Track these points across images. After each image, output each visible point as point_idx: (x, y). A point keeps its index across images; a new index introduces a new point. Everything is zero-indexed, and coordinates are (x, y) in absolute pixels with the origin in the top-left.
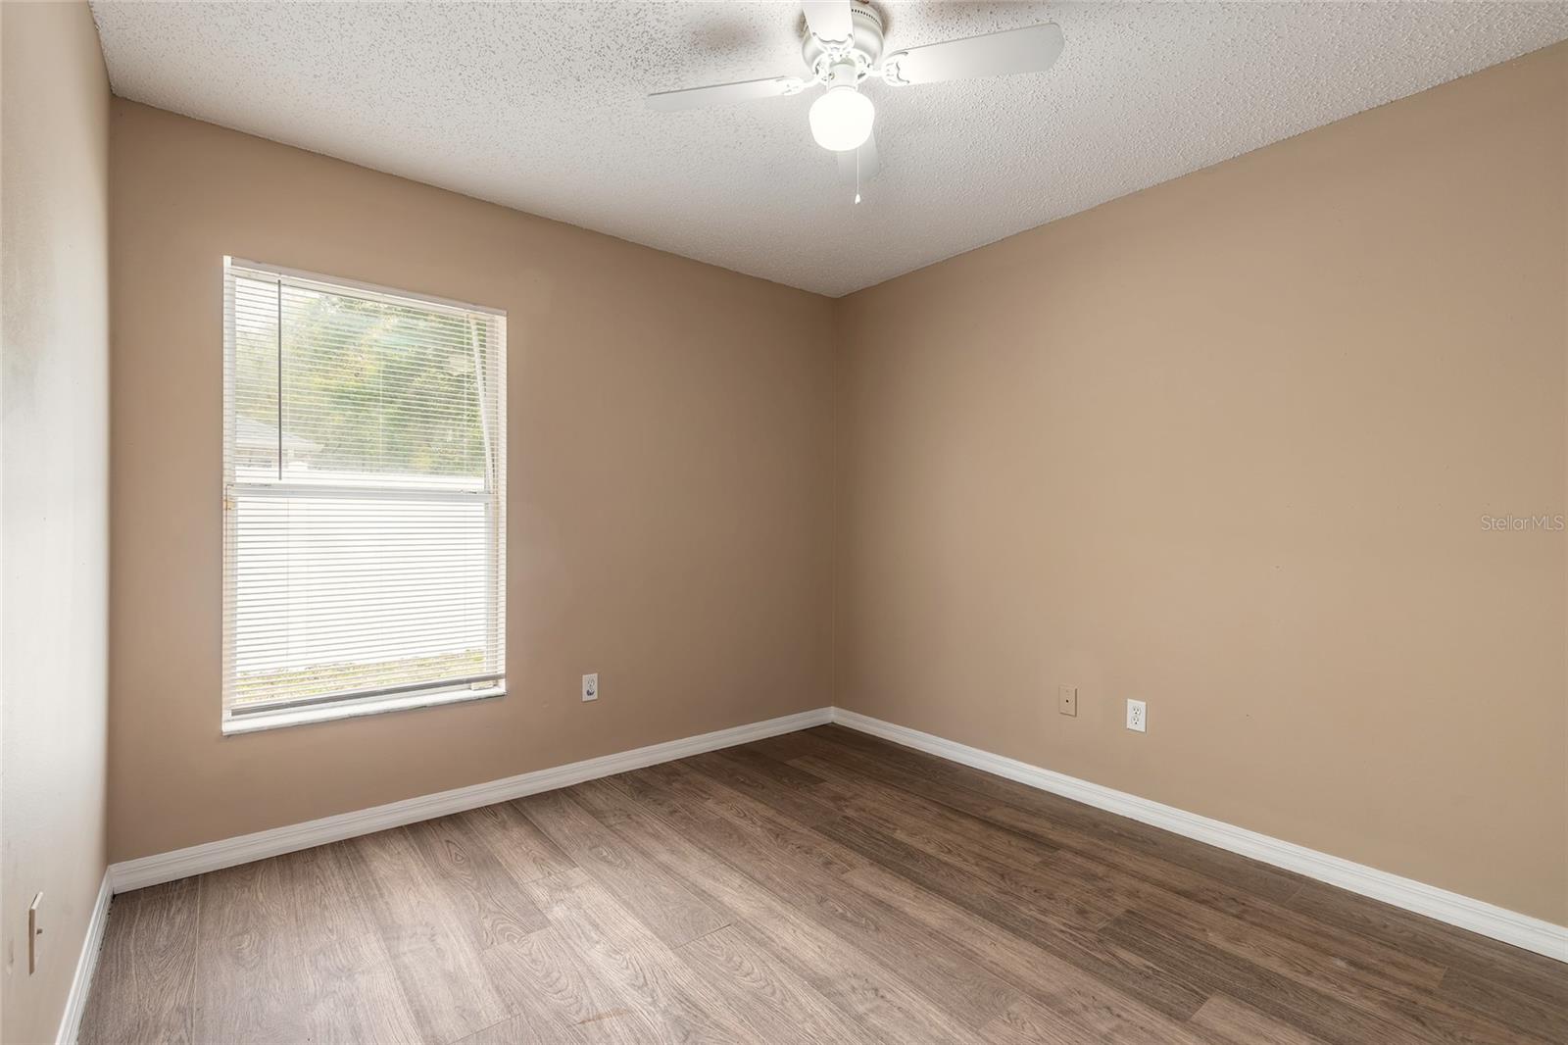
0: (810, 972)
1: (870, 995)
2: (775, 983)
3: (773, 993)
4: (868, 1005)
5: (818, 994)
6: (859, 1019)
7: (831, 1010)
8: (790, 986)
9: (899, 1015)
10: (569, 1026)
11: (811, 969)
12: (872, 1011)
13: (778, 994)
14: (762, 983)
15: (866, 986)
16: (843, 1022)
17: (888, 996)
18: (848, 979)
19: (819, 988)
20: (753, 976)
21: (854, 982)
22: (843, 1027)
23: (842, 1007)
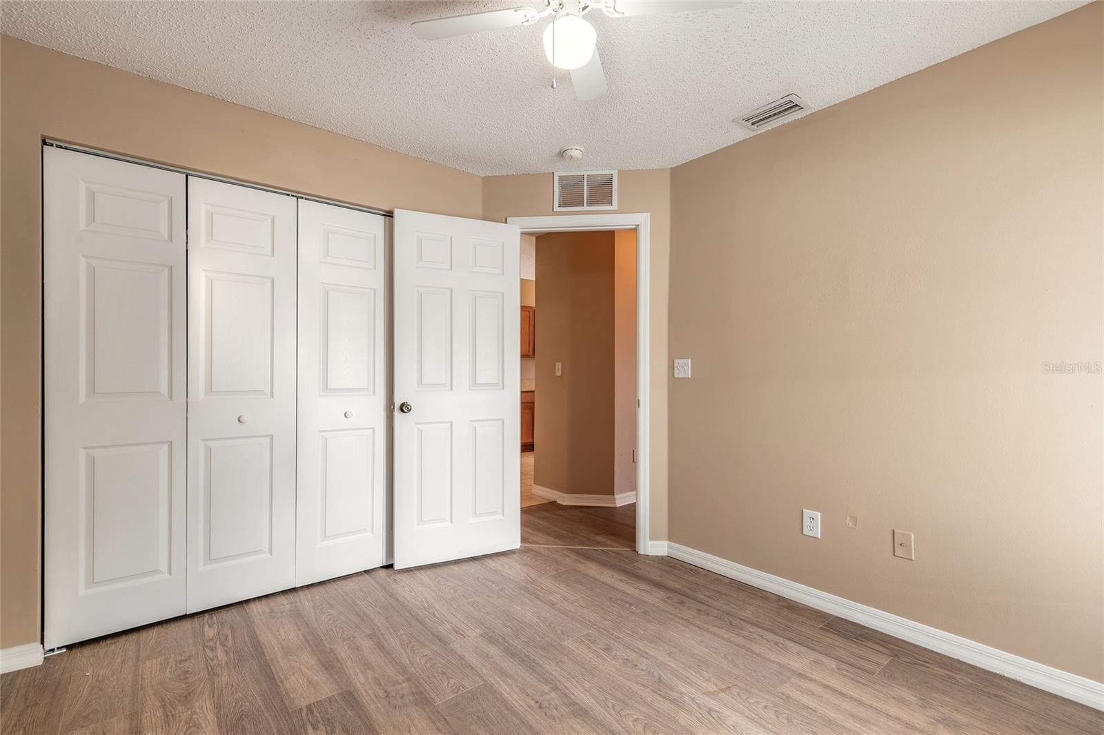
0: (589, 722)
1: (545, 704)
2: (614, 713)
3: (613, 706)
4: (547, 697)
5: (581, 704)
6: (556, 689)
7: (573, 694)
8: (603, 710)
9: (530, 692)
10: (735, 685)
11: (588, 724)
12: (547, 693)
13: (610, 706)
14: (623, 713)
15: (547, 710)
16: (566, 687)
17: (532, 703)
18: (559, 716)
19: (581, 709)
20: (632, 719)
21: (555, 713)
22: (566, 684)
23: (566, 695)
